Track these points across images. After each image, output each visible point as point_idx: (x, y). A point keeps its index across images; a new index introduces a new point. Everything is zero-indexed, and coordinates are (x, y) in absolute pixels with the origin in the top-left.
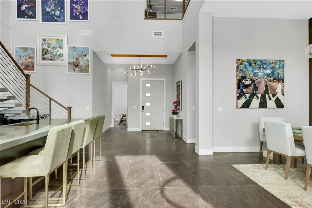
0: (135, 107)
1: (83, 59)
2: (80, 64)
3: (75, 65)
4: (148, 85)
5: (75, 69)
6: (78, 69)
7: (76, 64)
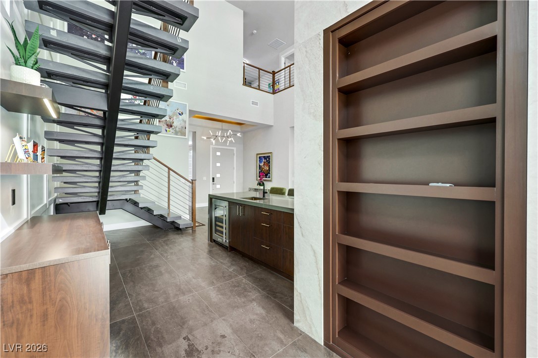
0: (205, 178)
1: (178, 118)
2: (175, 124)
3: (167, 125)
4: (218, 154)
5: (167, 129)
6: (172, 131)
7: (169, 124)
